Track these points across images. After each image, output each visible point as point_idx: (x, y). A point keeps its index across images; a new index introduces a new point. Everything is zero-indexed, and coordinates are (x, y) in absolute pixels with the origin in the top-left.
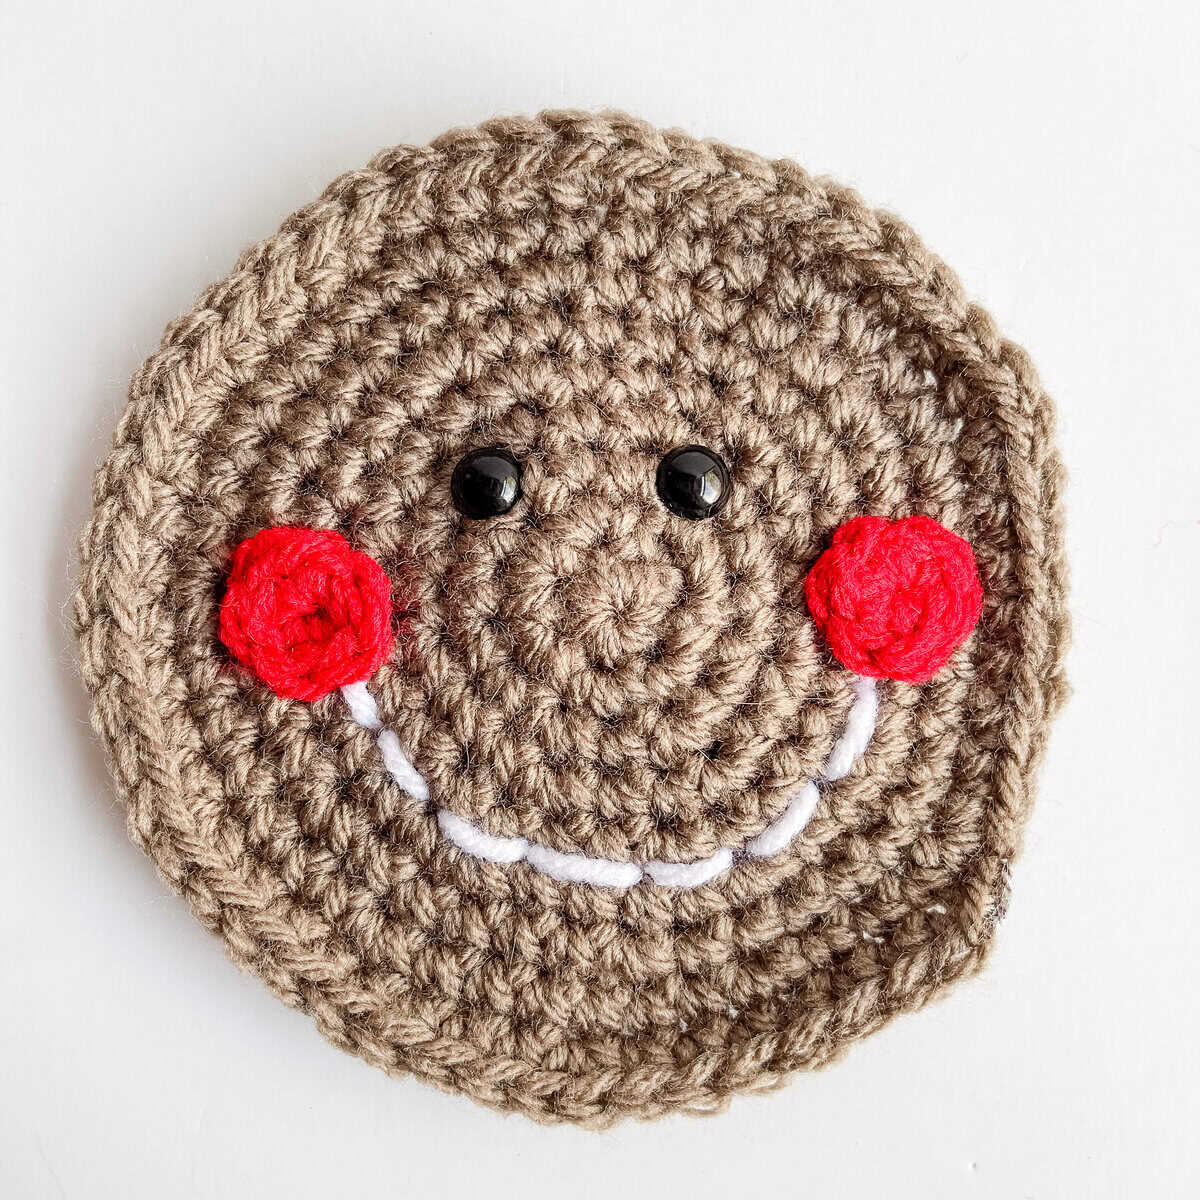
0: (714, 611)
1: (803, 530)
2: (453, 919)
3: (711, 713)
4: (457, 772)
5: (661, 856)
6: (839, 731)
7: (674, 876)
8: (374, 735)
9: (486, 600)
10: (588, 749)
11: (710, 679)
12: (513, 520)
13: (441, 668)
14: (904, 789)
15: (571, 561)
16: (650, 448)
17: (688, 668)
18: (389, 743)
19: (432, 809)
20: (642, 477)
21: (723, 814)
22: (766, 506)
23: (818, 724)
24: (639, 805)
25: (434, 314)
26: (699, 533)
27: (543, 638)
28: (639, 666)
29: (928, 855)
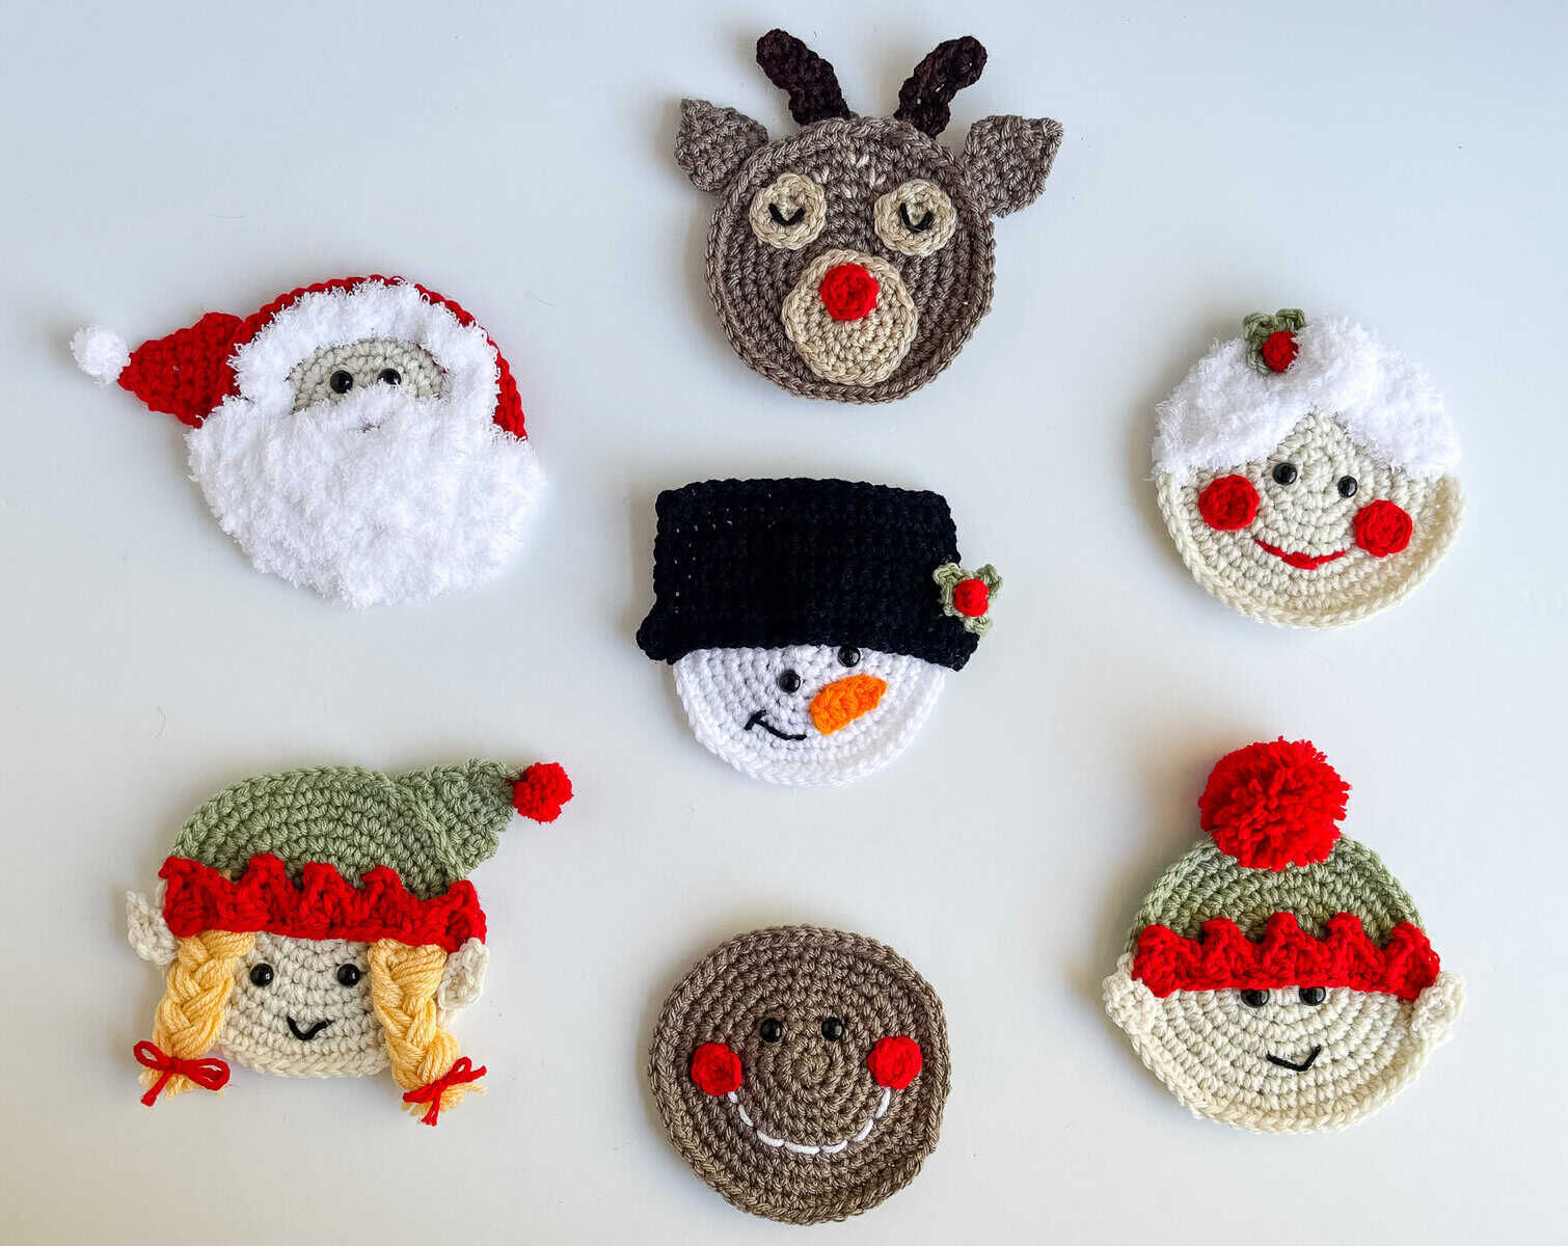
0: (839, 1071)
1: (867, 1043)
2: (762, 1162)
3: (839, 1102)
4: (762, 1119)
5: (826, 1143)
6: (879, 1104)
8: (737, 1105)
9: (771, 1068)
10: (803, 1113)
12: (779, 1044)
14: (899, 1120)
15: (796, 1056)
16: (819, 1018)
17: (832, 1088)
18: (741, 1109)
19: (755, 1129)
21: (844, 1130)
22: (855, 1036)
23: (872, 1101)
24: (818, 1129)
25: (754, 977)
26: (835, 1045)
27: (788, 1079)
28: (818, 1088)
29: (908, 1141)
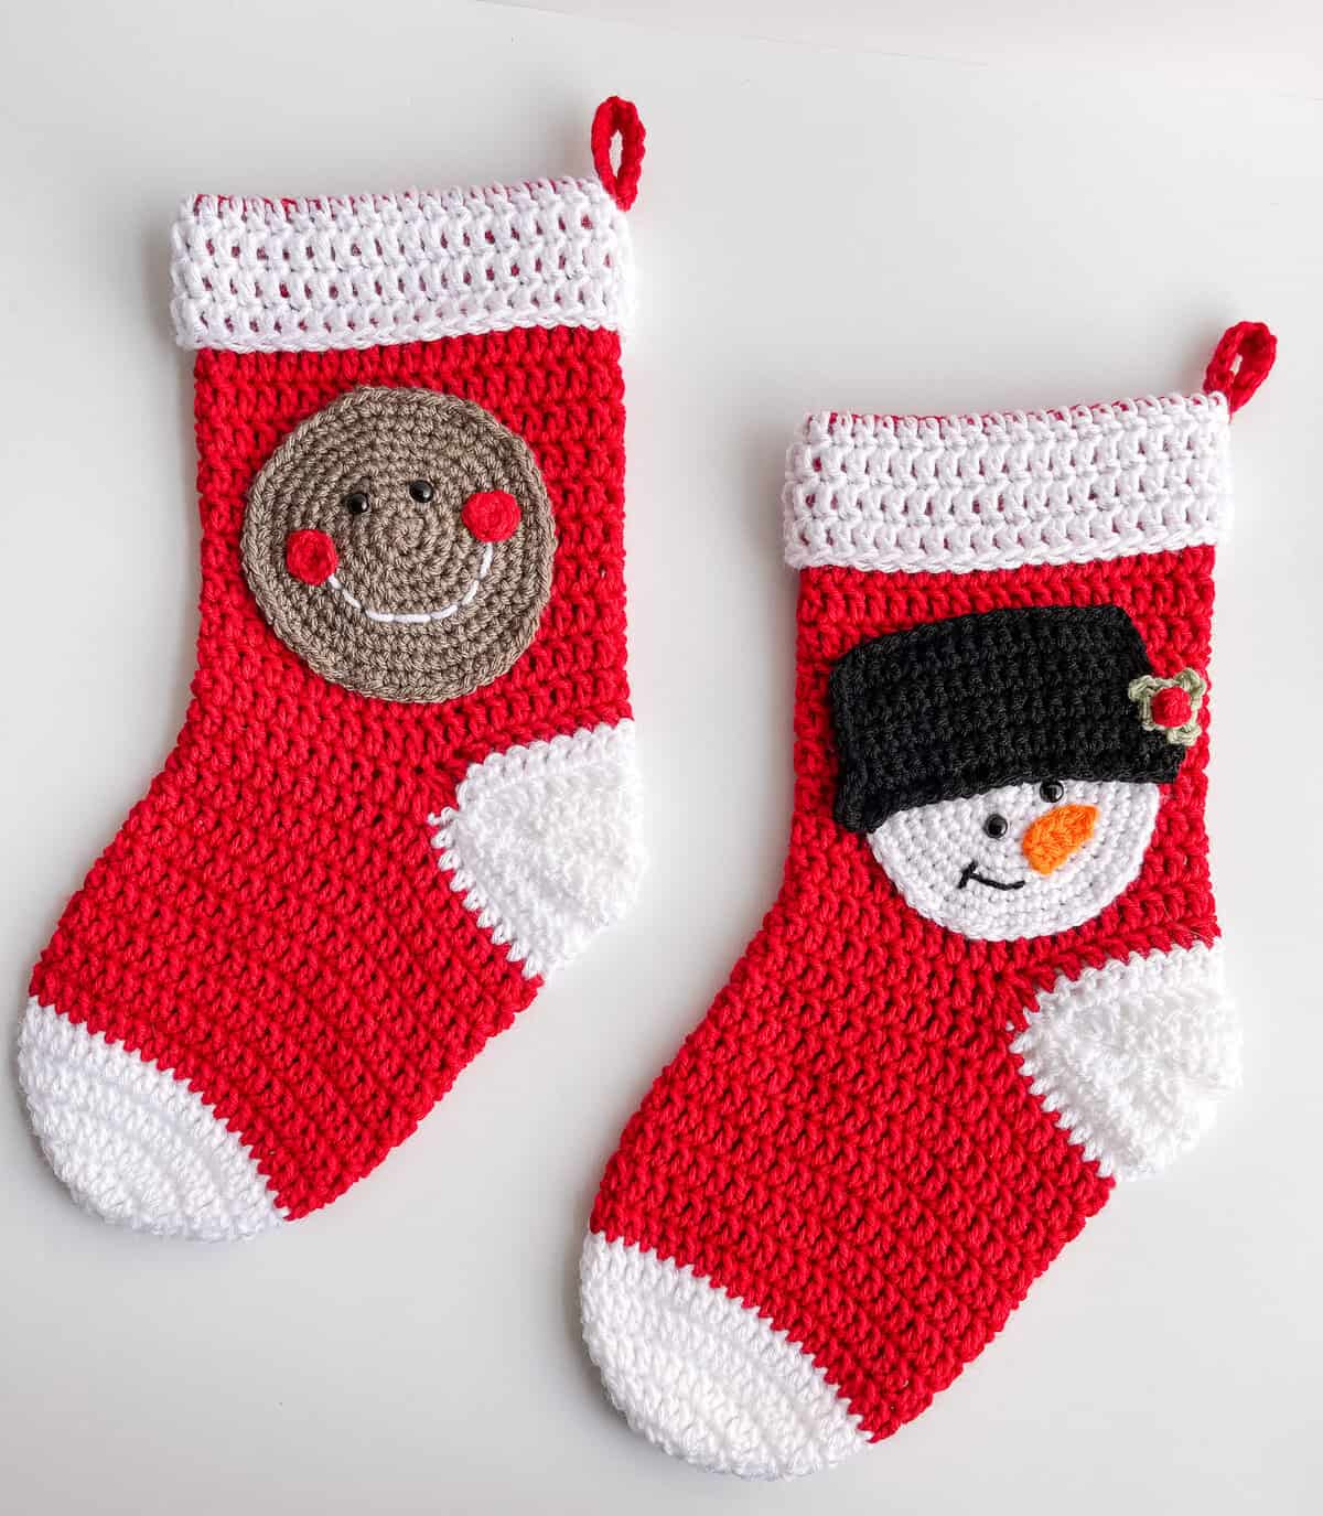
0: (435, 531)
1: (459, 502)
2: (378, 643)
3: (440, 562)
4: (367, 596)
5: (434, 610)
6: (481, 562)
7: (440, 615)
8: (340, 591)
9: (364, 541)
10: (405, 581)
11: (437, 552)
12: (368, 513)
13: (356, 565)
14: (506, 579)
15: (386, 522)
16: (406, 483)
17: (430, 550)
18: (345, 592)
19: (363, 610)
20: (405, 493)
21: (450, 593)
22: (447, 497)
23: (473, 561)
24: (423, 595)
25: (333, 458)
26: (425, 507)
27: (383, 548)
28: (414, 552)
29: (517, 600)
